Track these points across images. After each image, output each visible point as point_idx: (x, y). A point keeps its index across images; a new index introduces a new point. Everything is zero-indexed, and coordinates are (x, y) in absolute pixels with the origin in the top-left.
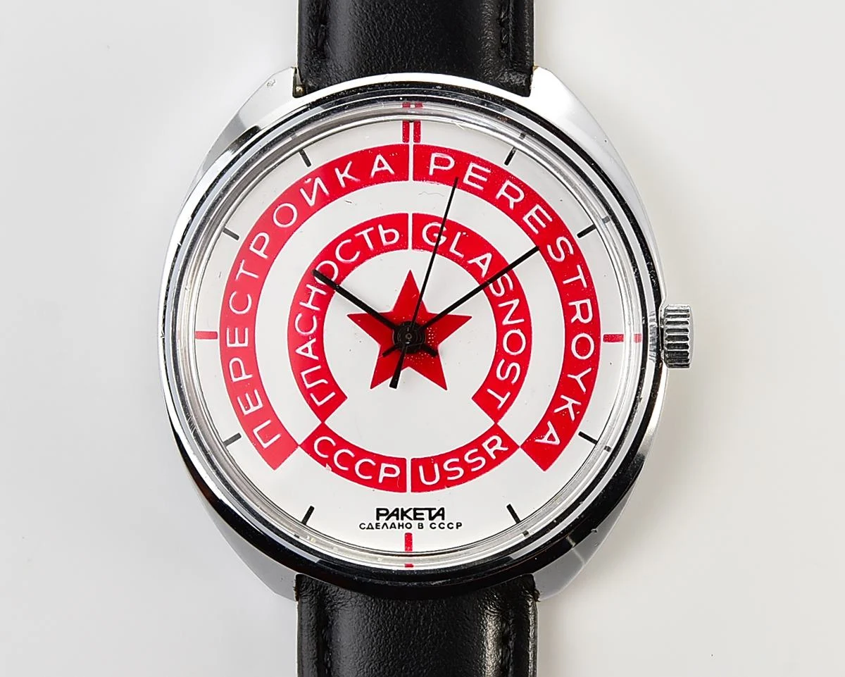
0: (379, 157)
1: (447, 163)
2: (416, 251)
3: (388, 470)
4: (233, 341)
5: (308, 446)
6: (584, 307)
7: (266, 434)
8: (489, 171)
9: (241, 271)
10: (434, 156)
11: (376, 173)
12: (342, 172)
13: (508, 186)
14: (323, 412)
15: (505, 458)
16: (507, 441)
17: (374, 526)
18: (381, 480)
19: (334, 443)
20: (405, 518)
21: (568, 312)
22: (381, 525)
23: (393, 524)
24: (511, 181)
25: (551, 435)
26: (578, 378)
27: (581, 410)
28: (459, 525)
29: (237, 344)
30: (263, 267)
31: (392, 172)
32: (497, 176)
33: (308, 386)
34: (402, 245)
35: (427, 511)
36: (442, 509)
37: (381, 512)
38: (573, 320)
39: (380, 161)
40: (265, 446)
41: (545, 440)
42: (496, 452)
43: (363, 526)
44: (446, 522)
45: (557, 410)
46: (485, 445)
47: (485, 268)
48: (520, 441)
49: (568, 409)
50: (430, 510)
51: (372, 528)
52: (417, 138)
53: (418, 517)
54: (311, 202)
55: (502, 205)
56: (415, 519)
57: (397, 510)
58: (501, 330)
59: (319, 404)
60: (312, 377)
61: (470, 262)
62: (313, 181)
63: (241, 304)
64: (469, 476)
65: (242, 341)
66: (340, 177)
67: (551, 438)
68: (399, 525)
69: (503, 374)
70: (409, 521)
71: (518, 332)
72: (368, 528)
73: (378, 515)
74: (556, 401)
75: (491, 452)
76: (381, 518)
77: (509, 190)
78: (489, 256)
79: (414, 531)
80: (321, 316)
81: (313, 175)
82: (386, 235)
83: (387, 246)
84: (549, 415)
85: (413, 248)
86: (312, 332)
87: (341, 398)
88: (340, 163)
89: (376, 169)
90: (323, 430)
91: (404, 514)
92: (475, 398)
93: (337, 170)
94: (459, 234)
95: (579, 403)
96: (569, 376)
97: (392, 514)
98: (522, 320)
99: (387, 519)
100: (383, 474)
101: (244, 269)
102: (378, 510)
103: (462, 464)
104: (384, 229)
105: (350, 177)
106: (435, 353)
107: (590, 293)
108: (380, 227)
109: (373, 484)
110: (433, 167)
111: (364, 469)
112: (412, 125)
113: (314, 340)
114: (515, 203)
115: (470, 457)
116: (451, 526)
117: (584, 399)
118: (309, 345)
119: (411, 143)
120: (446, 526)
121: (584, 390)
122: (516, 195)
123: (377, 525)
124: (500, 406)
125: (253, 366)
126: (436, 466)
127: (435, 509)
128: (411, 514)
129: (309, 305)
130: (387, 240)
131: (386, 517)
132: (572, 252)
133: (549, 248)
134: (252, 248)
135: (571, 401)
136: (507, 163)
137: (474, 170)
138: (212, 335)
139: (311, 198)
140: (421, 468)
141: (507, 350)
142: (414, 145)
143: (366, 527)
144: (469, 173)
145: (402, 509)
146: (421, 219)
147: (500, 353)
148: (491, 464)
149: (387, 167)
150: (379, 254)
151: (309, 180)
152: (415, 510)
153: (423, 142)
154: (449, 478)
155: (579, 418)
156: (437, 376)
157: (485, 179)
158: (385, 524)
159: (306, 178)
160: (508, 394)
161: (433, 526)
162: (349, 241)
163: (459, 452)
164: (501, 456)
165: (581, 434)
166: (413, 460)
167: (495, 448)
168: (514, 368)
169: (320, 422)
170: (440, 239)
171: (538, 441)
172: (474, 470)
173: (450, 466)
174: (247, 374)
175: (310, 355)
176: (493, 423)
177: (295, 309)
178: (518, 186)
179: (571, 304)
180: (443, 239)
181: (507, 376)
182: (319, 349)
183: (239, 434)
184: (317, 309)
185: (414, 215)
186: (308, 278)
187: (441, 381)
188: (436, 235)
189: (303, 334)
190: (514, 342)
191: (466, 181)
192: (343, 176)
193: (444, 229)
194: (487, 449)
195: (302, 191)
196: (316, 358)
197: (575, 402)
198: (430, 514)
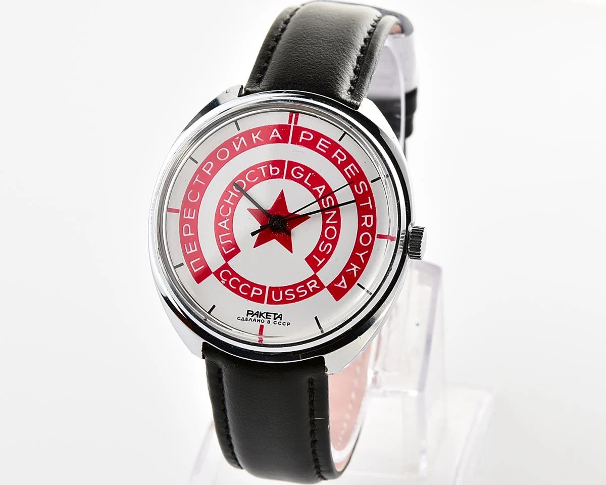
0: (275, 130)
1: (309, 137)
2: (287, 180)
3: (257, 291)
4: (187, 215)
5: (217, 274)
6: (369, 219)
7: (197, 265)
8: (330, 143)
9: (196, 180)
10: (303, 132)
11: (272, 138)
12: (255, 136)
13: (339, 152)
14: (227, 257)
15: (318, 292)
16: (320, 283)
17: (245, 319)
18: (252, 296)
19: (230, 274)
20: (261, 317)
21: (361, 220)
22: (249, 319)
23: (255, 319)
24: (341, 150)
26: (361, 255)
27: (359, 273)
28: (288, 324)
29: (189, 217)
30: (208, 179)
31: (280, 138)
32: (334, 146)
33: (222, 243)
34: (280, 176)
35: (273, 315)
36: (281, 315)
37: (250, 312)
38: (362, 225)
39: (275, 132)
40: (195, 271)
41: (339, 285)
42: (313, 288)
43: (239, 318)
44: (282, 321)
45: (348, 271)
46: (308, 284)
47: (321, 193)
48: (326, 283)
49: (353, 270)
50: (275, 314)
51: (244, 320)
52: (296, 122)
53: (268, 317)
54: (237, 149)
55: (334, 161)
56: (267, 318)
57: (258, 312)
58: (325, 226)
59: (226, 253)
60: (224, 239)
61: (314, 189)
62: (240, 139)
63: (194, 196)
64: (298, 299)
65: (191, 215)
66: (254, 138)
67: (343, 284)
68: (258, 320)
69: (322, 248)
70: (263, 319)
71: (334, 228)
72: (242, 320)
73: (248, 314)
74: (348, 266)
75: (310, 288)
76: (249, 315)
77: (339, 154)
78: (324, 187)
79: (265, 324)
80: (234, 208)
81: (240, 135)
82: (273, 170)
83: (273, 176)
84: (343, 273)
85: (286, 178)
86: (228, 215)
87: (237, 251)
88: (255, 131)
89: (272, 136)
90: (226, 266)
91: (261, 315)
92: (306, 259)
93: (253, 134)
94: (310, 174)
95: (360, 268)
96: (357, 253)
97: (255, 314)
98: (336, 222)
99: (252, 316)
100: (253, 293)
101: (198, 179)
102: (248, 311)
103: (295, 292)
104: (272, 167)
105: (259, 138)
106: (289, 234)
107: (373, 212)
108: (271, 166)
109: (248, 297)
110: (302, 138)
111: (244, 289)
112: (294, 115)
113: (228, 220)
114: (341, 161)
115: (300, 290)
116: (284, 324)
117: (362, 266)
118: (225, 222)
119: (293, 125)
120: (282, 324)
121: (363, 261)
122: (342, 157)
123: (247, 319)
124: (319, 265)
125: (195, 229)
126: (281, 292)
128: (265, 315)
129: (228, 201)
130: (273, 173)
132: (367, 189)
133: (355, 186)
134: (203, 169)
135: (356, 267)
136: (340, 140)
137: (323, 142)
138: (177, 211)
139: (237, 147)
140: (273, 292)
141: (326, 236)
142: (294, 126)
144: (320, 143)
145: (261, 312)
146: (292, 164)
147: (322, 238)
148: (310, 294)
149: (278, 135)
150: (268, 179)
151: (238, 138)
152: (267, 313)
153: (299, 124)
154: (287, 299)
155: (358, 276)
156: (288, 246)
157: (327, 147)
158: (251, 319)
159: (236, 136)
161: (275, 323)
162: (253, 171)
163: (294, 286)
164: (316, 291)
165: (358, 284)
166: (270, 288)
167: (313, 286)
168: (329, 246)
169: (225, 262)
170: (300, 175)
171: (336, 285)
172: (300, 296)
173: (288, 293)
174: (191, 233)
175: (225, 227)
176: (314, 273)
177: (221, 202)
178: (344, 153)
179: (363, 216)
180: (302, 175)
181: (324, 250)
182: (230, 224)
183: (183, 263)
184: (232, 204)
185: (289, 161)
186: (230, 188)
187: (290, 248)
188: (298, 173)
189: (223, 215)
190: (331, 233)
191: (318, 147)
192: (255, 137)
193: (303, 170)
194: (309, 286)
195: (233, 142)
196: (228, 229)
197: (358, 268)
198: (275, 316)
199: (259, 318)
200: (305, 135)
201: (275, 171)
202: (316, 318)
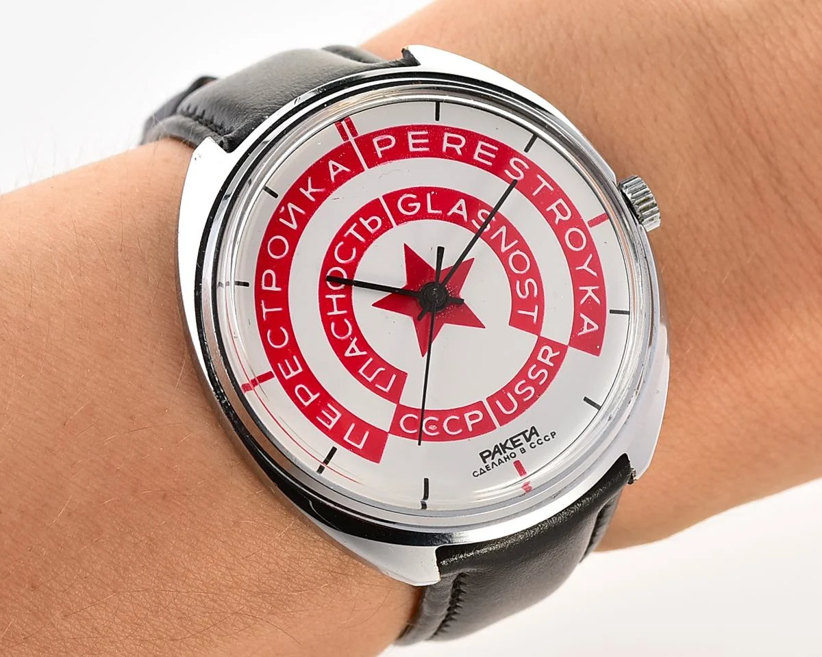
0: (331, 163)
1: (388, 141)
2: (401, 226)
3: (472, 417)
4: (288, 373)
5: (395, 429)
6: (559, 207)
7: (356, 436)
8: (427, 133)
9: (265, 310)
10: (375, 140)
11: (335, 177)
12: (306, 189)
13: (449, 138)
14: (394, 396)
15: (562, 361)
16: (555, 346)
17: (485, 470)
18: (470, 429)
19: (416, 417)
20: (506, 450)
21: (550, 217)
22: (491, 466)
23: (499, 460)
24: (449, 132)
25: (588, 324)
26: (585, 267)
27: (601, 293)
28: (553, 434)
29: (293, 374)
30: (281, 299)
31: (347, 170)
32: (435, 133)
33: (370, 380)
34: (387, 226)
35: (522, 436)
36: (533, 428)
37: (484, 455)
38: (557, 222)
39: (333, 166)
40: (360, 446)
41: (586, 331)
42: (551, 359)
43: (476, 474)
44: (542, 437)
46: (540, 358)
47: (464, 213)
48: (565, 341)
49: (590, 296)
50: (523, 433)
51: (485, 472)
52: (354, 133)
53: (516, 444)
54: (294, 226)
55: (451, 154)
56: (515, 447)
57: (496, 446)
58: (503, 258)
59: (387, 390)
60: (369, 371)
61: (450, 214)
62: (287, 208)
63: (278, 338)
64: (540, 390)
65: (295, 368)
66: (307, 194)
67: (589, 326)
68: (505, 459)
69: (523, 292)
70: (511, 451)
71: (518, 252)
72: (481, 474)
73: (484, 459)
74: (578, 295)
75: (547, 361)
76: (487, 460)
77: (451, 140)
78: (462, 202)
79: (520, 457)
80: (351, 316)
81: (284, 203)
82: (369, 224)
83: (375, 233)
84: (578, 309)
85: (397, 224)
86: (350, 333)
87: (402, 376)
88: (302, 182)
89: (333, 174)
90: (401, 410)
91: (504, 447)
92: (511, 323)
93: (302, 190)
94: (429, 196)
95: (597, 287)
96: (577, 268)
97: (495, 452)
98: (516, 242)
99: (493, 459)
100: (469, 423)
101: (266, 308)
102: (481, 454)
103: (530, 382)
104: (366, 220)
105: (315, 190)
106: (460, 302)
107: (559, 193)
108: (361, 220)
109: (466, 435)
110: (379, 150)
111: (452, 425)
112: (343, 123)
113: (355, 339)
114: (460, 149)
115: (533, 374)
116: (547, 438)
117: (599, 281)
118: (353, 345)
119: (352, 139)
120: (543, 440)
121: (595, 274)
122: (458, 142)
123: (487, 467)
124: (535, 320)
125: (315, 386)
126: (509, 395)
127: (527, 431)
128: (509, 444)
129: (336, 312)
130: (373, 228)
131: (491, 457)
132: (527, 167)
133: (507, 172)
135: (589, 289)
136: (437, 119)
137: (414, 137)
138: (266, 377)
139: (291, 223)
140: (498, 402)
141: (516, 272)
142: (355, 140)
143: (479, 473)
144: (411, 141)
145: (500, 444)
146: (392, 198)
147: (512, 278)
148: (553, 372)
149: (341, 168)
150: (372, 242)
151: (283, 209)
152: (511, 439)
153: (361, 133)
154: (525, 400)
155: (603, 299)
156: (471, 320)
157: (426, 141)
158: (493, 463)
159: (279, 208)
160: (537, 307)
161: (533, 445)
162: (341, 243)
163: (522, 374)
164: (558, 361)
165: (612, 312)
166: (488, 399)
167: (549, 357)
168: (530, 284)
169: (396, 405)
170: (415, 207)
171: (580, 334)
172: (541, 383)
173: (520, 389)
174: (314, 394)
175: (358, 353)
176: (537, 337)
177: (326, 321)
178: (457, 133)
179: (548, 209)
180: (418, 205)
181: (527, 293)
182: (363, 344)
183: (334, 448)
184: (344, 312)
185: (384, 197)
186: (323, 290)
187: (476, 323)
188: (410, 205)
189: (343, 338)
190: (519, 262)
191: (412, 149)
192: (309, 192)
193: (414, 196)
194: (543, 360)
195: (281, 220)
196: (365, 353)
197: (594, 288)
198: (525, 437)
199: (505, 455)
200: (381, 144)
201: (373, 224)
202: (586, 399)
